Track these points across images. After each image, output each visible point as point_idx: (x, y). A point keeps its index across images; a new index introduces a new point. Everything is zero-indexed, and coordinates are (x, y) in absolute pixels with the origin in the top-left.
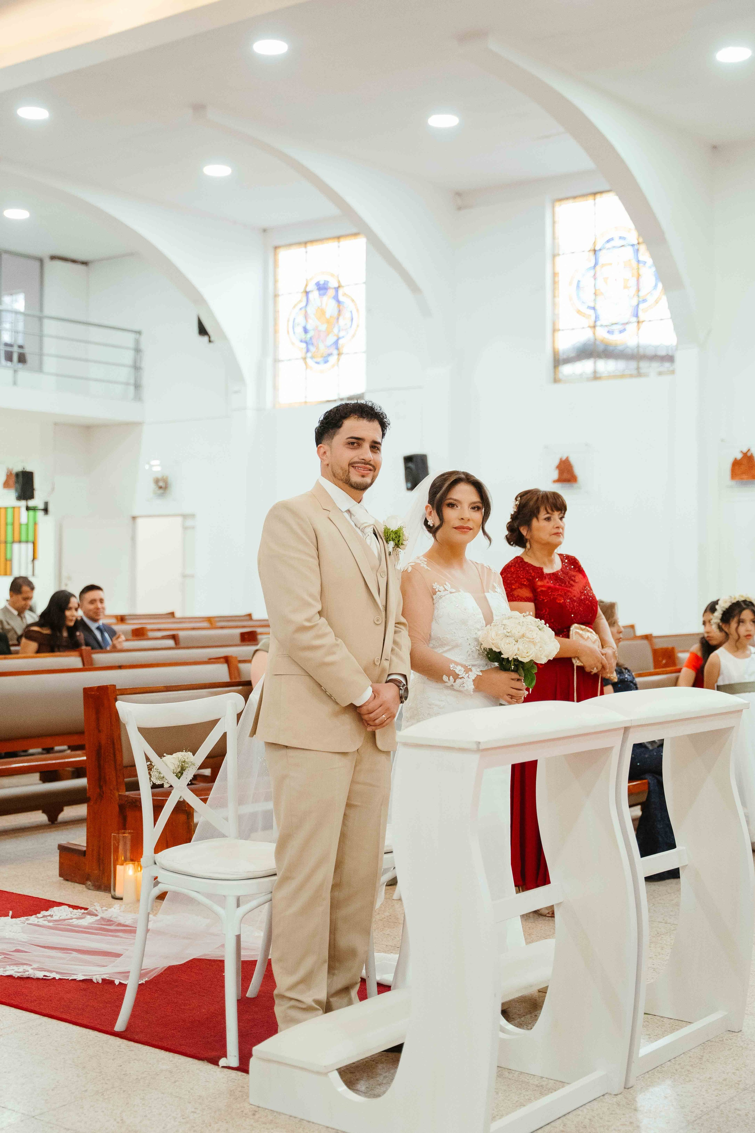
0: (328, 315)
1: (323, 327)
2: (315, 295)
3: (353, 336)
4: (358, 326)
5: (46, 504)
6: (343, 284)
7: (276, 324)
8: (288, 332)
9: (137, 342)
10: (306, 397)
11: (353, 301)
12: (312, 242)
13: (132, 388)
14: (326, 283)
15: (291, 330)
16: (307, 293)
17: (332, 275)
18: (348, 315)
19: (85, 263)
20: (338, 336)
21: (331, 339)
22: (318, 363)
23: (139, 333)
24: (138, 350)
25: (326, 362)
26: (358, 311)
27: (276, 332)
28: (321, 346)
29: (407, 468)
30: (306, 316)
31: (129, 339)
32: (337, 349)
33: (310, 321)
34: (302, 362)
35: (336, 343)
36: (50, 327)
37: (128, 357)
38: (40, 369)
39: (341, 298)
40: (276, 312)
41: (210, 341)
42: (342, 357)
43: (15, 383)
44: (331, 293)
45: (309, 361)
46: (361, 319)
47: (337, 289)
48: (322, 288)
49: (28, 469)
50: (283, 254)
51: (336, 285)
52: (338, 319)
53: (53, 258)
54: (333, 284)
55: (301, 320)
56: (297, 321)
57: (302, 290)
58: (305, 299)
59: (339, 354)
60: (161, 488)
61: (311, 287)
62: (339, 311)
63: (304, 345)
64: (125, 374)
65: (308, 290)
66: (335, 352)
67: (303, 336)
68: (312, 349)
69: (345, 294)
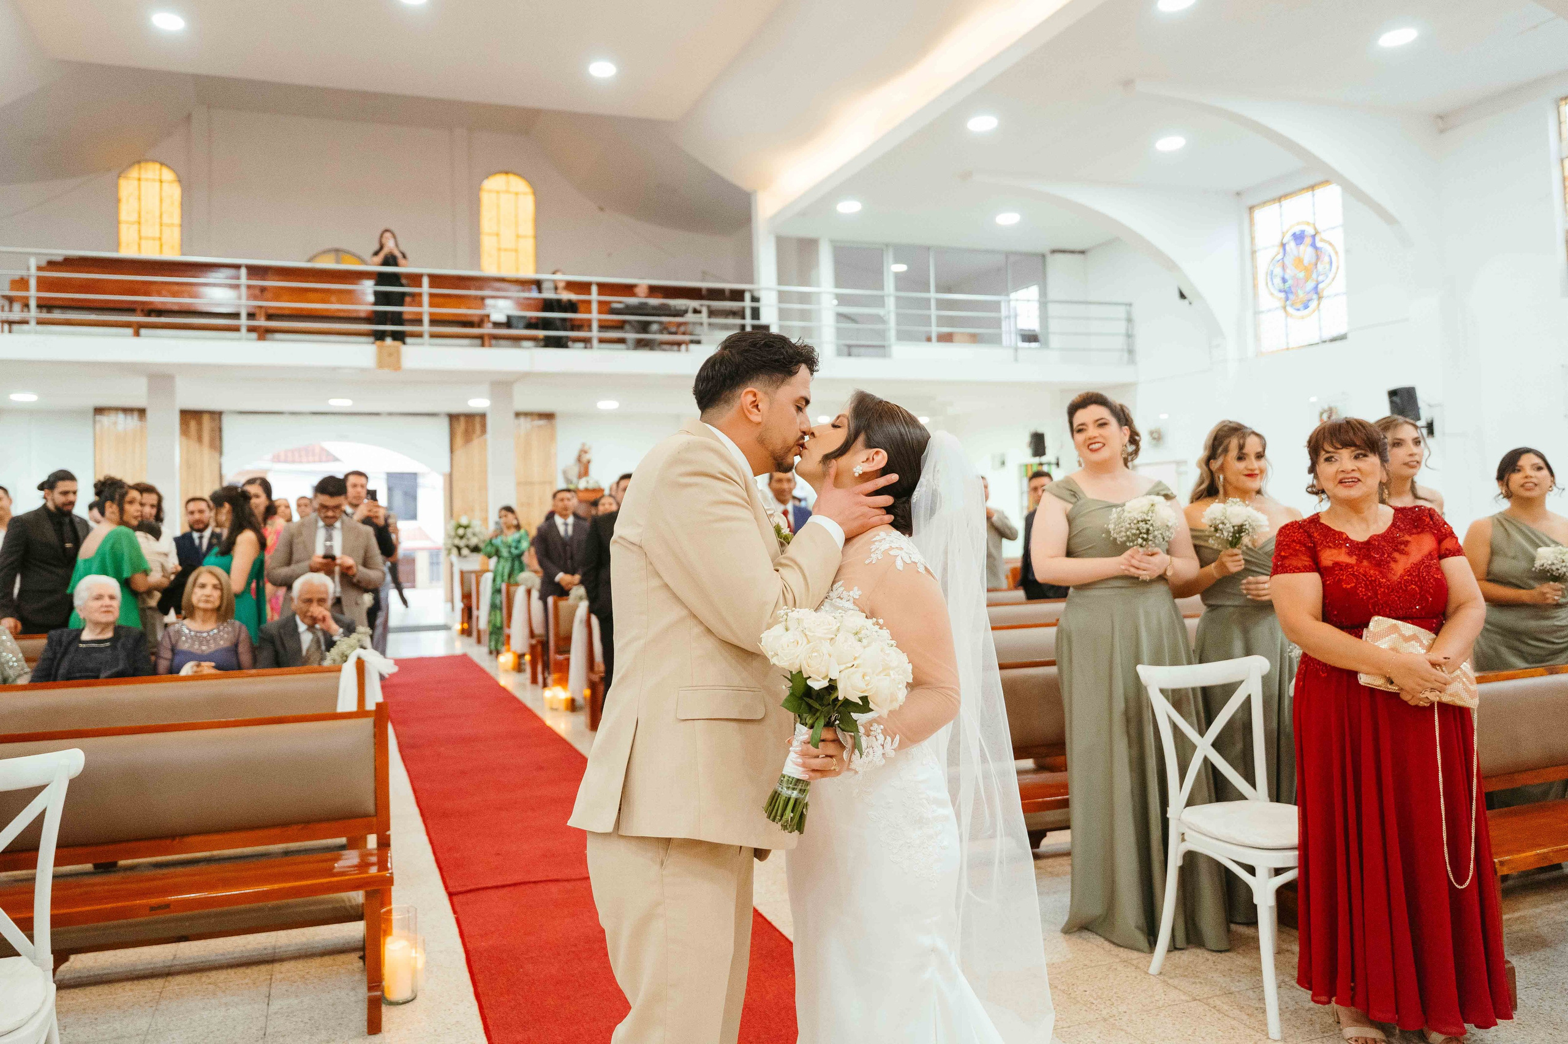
0: (1306, 262)
1: (1301, 275)
2: (1291, 246)
3: (1334, 279)
4: (1338, 268)
5: (1058, 459)
6: (1319, 230)
7: (1254, 278)
8: (1267, 283)
9: (1129, 313)
10: (1288, 343)
11: (1330, 244)
12: (1286, 196)
13: (1126, 355)
14: (1303, 232)
15: (1270, 284)
16: (1283, 245)
17: (1308, 224)
18: (1326, 259)
19: (1082, 252)
20: (1317, 281)
21: (1310, 285)
22: (1298, 310)
23: (1130, 305)
24: (1129, 320)
25: (1306, 307)
26: (1336, 253)
27: (1255, 286)
28: (1301, 293)
29: (1392, 402)
30: (1284, 267)
31: (1121, 312)
32: (1317, 293)
33: (1288, 271)
34: (1282, 313)
35: (1316, 287)
36: (1053, 309)
37: (1121, 326)
38: (1046, 345)
39: (1319, 244)
40: (1254, 267)
41: (1190, 303)
42: (1324, 302)
43: (1016, 360)
44: (1308, 241)
45: (1289, 309)
46: (1341, 261)
47: (1314, 237)
48: (1299, 238)
49: (1040, 430)
50: (1259, 215)
51: (1312, 232)
52: (1316, 264)
53: (1054, 252)
54: (1310, 231)
55: (1278, 271)
56: (1274, 273)
57: (1277, 241)
58: (1281, 251)
59: (1320, 298)
60: (1154, 439)
61: (1288, 237)
62: (1318, 258)
63: (1283, 295)
64: (1120, 342)
65: (1284, 241)
66: (1315, 297)
67: (1281, 286)
68: (1291, 296)
69: (1322, 240)
